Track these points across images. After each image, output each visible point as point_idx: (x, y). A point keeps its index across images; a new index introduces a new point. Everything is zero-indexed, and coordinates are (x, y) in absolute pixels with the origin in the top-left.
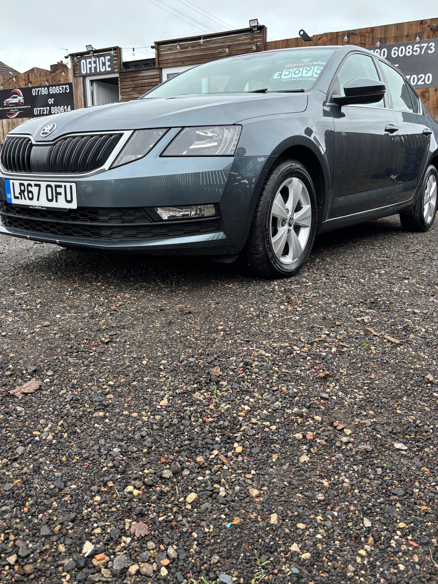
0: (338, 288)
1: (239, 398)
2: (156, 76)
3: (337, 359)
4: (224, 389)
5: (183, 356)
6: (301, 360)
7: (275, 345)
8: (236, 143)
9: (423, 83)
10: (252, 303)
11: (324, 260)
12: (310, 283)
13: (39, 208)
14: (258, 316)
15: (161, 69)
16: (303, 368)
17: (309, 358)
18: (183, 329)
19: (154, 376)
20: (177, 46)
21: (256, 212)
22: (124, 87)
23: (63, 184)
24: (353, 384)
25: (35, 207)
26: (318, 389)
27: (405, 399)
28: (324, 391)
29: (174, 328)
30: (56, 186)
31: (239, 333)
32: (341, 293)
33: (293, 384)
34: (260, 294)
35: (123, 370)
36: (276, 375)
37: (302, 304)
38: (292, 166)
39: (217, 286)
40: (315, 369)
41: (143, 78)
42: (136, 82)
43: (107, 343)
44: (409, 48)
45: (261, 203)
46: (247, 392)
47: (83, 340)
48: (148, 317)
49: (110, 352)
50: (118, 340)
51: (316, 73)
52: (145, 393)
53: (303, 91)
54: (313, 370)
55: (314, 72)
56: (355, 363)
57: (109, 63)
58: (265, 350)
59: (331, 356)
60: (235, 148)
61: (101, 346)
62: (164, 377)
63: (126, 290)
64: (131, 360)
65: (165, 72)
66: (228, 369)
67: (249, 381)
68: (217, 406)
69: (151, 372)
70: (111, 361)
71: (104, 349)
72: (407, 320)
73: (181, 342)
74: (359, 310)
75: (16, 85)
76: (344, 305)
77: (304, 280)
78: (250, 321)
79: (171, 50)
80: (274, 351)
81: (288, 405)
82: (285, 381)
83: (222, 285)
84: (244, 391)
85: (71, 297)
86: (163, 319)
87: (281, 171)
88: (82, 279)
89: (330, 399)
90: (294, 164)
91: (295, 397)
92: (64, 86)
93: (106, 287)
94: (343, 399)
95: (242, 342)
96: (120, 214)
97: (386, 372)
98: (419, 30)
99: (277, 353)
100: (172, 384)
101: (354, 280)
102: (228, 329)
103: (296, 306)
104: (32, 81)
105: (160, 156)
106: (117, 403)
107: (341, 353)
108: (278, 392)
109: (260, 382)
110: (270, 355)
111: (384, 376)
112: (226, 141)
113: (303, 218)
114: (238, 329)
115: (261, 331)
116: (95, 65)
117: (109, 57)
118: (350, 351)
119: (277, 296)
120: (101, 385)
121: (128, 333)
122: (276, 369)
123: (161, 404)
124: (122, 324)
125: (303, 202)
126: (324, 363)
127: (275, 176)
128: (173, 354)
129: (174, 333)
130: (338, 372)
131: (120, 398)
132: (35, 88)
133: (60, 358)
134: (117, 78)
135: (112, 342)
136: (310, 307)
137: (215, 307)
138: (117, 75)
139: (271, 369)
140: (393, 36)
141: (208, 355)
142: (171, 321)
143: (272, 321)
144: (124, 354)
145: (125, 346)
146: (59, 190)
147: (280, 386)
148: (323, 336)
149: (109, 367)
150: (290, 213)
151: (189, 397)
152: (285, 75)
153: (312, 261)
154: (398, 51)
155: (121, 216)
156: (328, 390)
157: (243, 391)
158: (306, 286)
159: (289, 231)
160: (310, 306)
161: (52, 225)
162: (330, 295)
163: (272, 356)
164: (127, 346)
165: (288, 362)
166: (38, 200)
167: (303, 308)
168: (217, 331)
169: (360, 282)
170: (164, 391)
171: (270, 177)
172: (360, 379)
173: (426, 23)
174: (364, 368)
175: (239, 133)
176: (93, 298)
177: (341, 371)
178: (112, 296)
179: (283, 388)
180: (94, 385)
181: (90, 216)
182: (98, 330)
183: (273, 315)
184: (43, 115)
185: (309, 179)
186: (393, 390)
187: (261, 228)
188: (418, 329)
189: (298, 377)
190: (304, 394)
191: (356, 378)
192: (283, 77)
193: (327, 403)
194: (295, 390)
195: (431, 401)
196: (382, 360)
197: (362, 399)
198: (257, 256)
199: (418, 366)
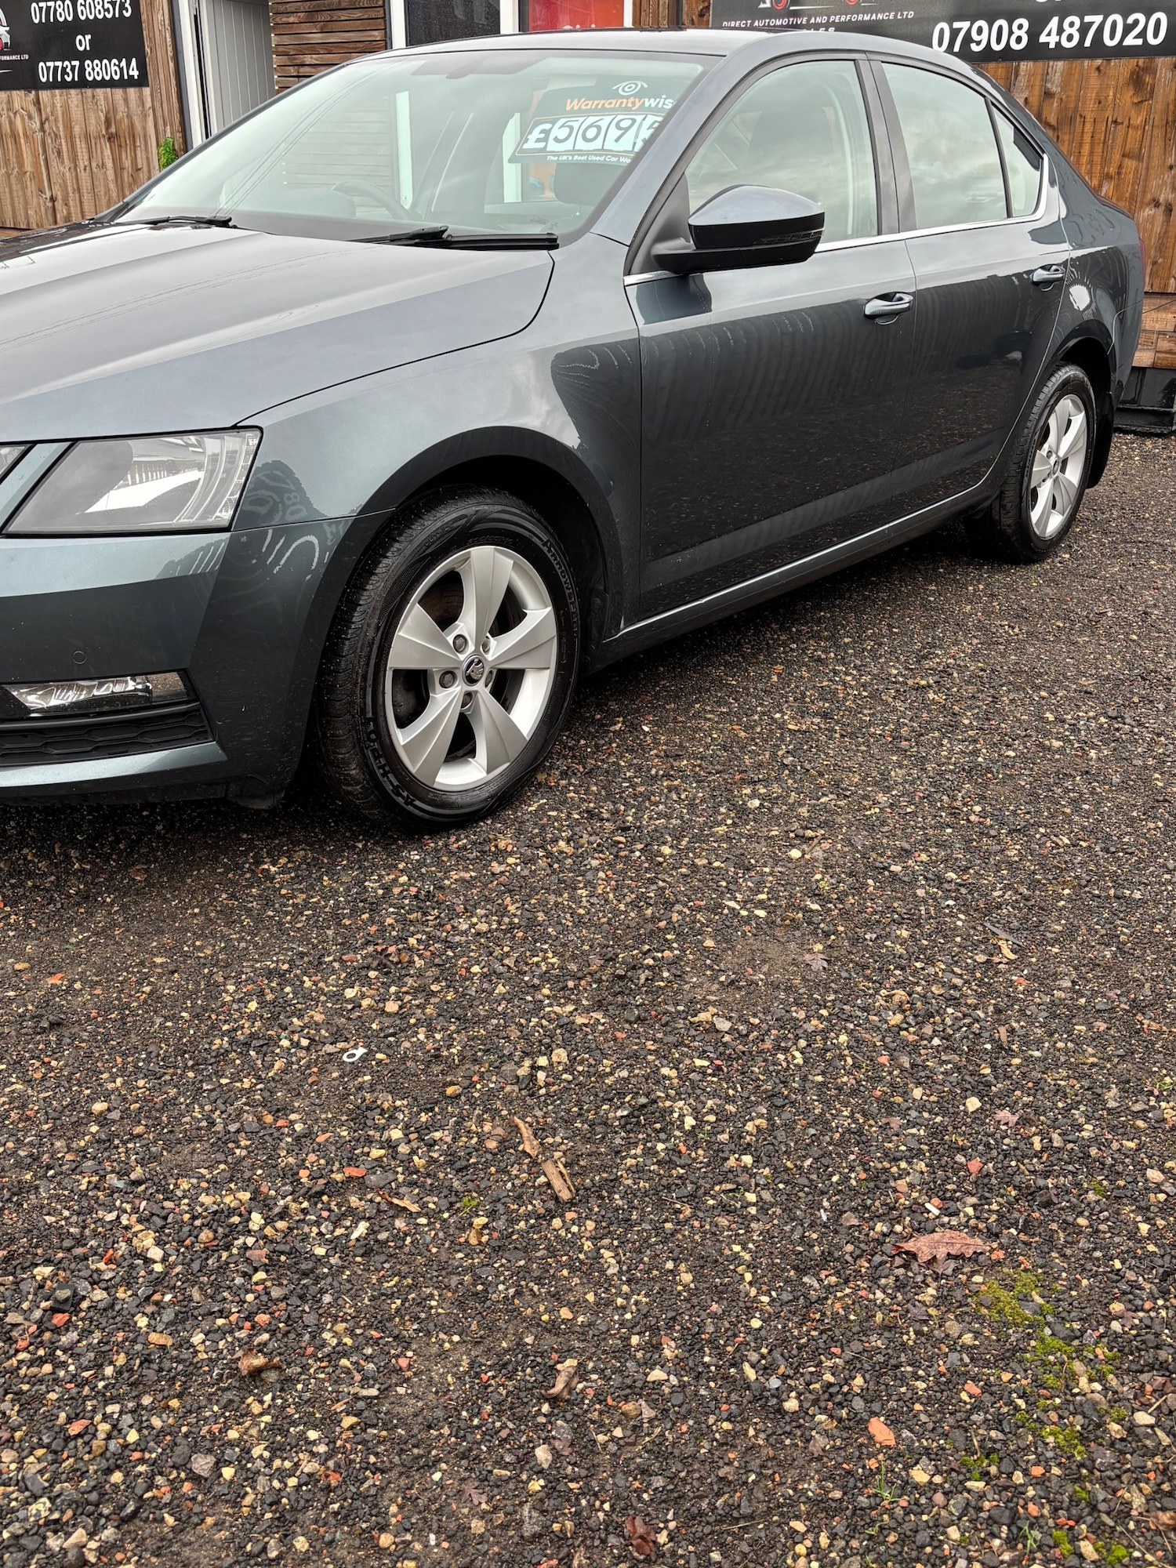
0: (573, 891)
3: (346, 1275)
6: (237, 1282)
7: (208, 1198)
9: (1139, 42)
10: (271, 973)
11: (634, 728)
14: (248, 1043)
16: (220, 1322)
17: (259, 1275)
24: (322, 1404)
26: (205, 1430)
27: (436, 1477)
28: (215, 1441)
31: (139, 1136)
32: (567, 917)
33: (147, 1401)
36: (121, 1360)
37: (418, 977)
38: (465, 515)
40: (253, 1327)
54: (245, 1333)
55: (641, 136)
56: (388, 1294)
58: (161, 1228)
59: (335, 1259)
67: (24, 1388)
72: (665, 1071)
76: (534, 985)
77: (508, 839)
78: (209, 1070)
80: (185, 1230)
81: (68, 1516)
82: (130, 1385)
87: (417, 543)
89: (212, 1477)
90: (471, 510)
91: (117, 1468)
94: (252, 1477)
97: (456, 1338)
99: (189, 1241)
101: (646, 847)
103: (393, 989)
105: (2, 534)
108: (79, 1443)
109: (55, 1393)
110: (159, 1253)
111: (443, 1355)
113: (525, 648)
115: (211, 1124)
118: (406, 1235)
119: (373, 930)
122: (142, 1323)
125: (528, 598)
126: (293, 1299)
130: (314, 1338)
132: (38, 0)
139: (128, 1325)
143: (275, 1067)
147: (99, 1416)
148: (376, 1153)
150: (471, 648)
152: (556, 140)
156: (231, 1435)
159: (468, 696)
160: (435, 986)
162: (529, 925)
163: (164, 1259)
167: (408, 998)
168: (79, 1126)
172: (359, 1376)
174: (402, 1319)
177: (327, 1335)
179: (102, 1426)
183: (296, 1038)
184: (64, 85)
185: (535, 540)
186: (430, 1427)
187: (348, 717)
188: (676, 1115)
189: (180, 1367)
190: (147, 1456)
191: (348, 1372)
192: (552, 146)
193: (194, 1499)
194: (133, 1436)
195: (511, 1486)
196: (477, 1279)
197: (310, 1475)
198: (350, 788)
199: (565, 1313)
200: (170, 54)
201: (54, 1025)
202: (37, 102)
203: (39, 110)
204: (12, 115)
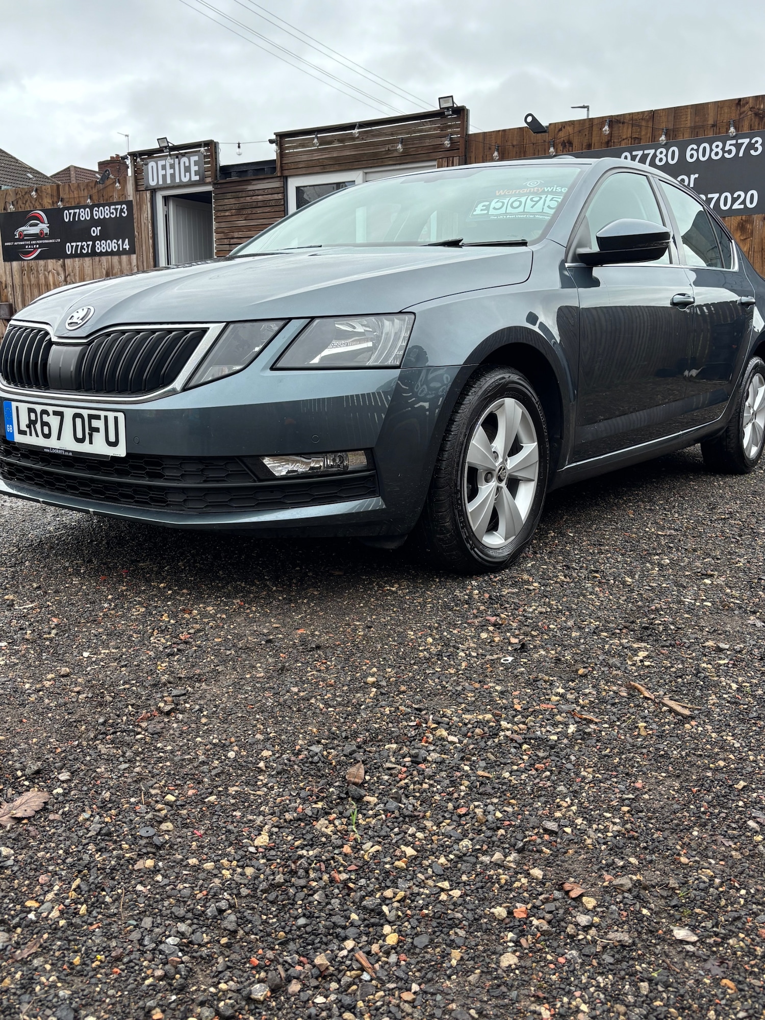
0: (584, 596)
1: (396, 830)
2: (277, 190)
3: (577, 748)
4: (371, 812)
5: (300, 742)
6: (513, 750)
7: (467, 717)
8: (404, 344)
9: (742, 206)
10: (430, 628)
11: (563, 535)
12: (536, 584)
13: (60, 452)
14: (439, 655)
15: (285, 179)
16: (515, 768)
17: (525, 746)
18: (303, 682)
19: (247, 784)
20: (313, 139)
21: (439, 460)
22: (221, 208)
23: (102, 414)
24: (603, 802)
25: (54, 451)
26: (540, 813)
27: (695, 833)
28: (550, 817)
29: (289, 680)
30: (91, 417)
31: (404, 692)
32: (590, 607)
33: (495, 800)
34: (446, 607)
35: (193, 771)
36: (467, 783)
37: (519, 629)
38: (503, 378)
39: (371, 589)
40: (537, 770)
41: (255, 193)
42: (242, 200)
43: (168, 714)
44: (717, 146)
45: (448, 445)
46: (413, 818)
47: (127, 707)
48: (243, 656)
49: (171, 732)
50: (188, 705)
51: (549, 207)
52: (230, 819)
53: (524, 244)
54: (533, 772)
55: (546, 205)
56: (608, 756)
57: (196, 168)
58: (449, 729)
59: (565, 741)
60: (402, 353)
61: (156, 720)
62: (265, 785)
63: (209, 597)
64: (208, 750)
65: (293, 184)
66: (381, 769)
67: (418, 794)
68: (357, 847)
69: (241, 775)
70: (172, 752)
71: (162, 725)
72: (704, 665)
73: (299, 710)
74: (621, 644)
75: (37, 204)
76: (594, 632)
77: (526, 577)
78: (425, 666)
79: (303, 146)
80: (464, 729)
81: (485, 847)
82: (480, 794)
83: (380, 586)
84: (408, 816)
85: (112, 612)
86: (270, 660)
87: (483, 389)
88: (133, 574)
89: (560, 832)
90: (507, 376)
91: (499, 828)
92: (119, 207)
93: (174, 592)
94: (584, 832)
95: (409, 710)
96: (201, 467)
97: (664, 774)
98: (734, 116)
99: (469, 734)
100: (279, 800)
101: (614, 579)
102: (384, 683)
103: (508, 634)
104: (65, 197)
105: (273, 368)
106: (179, 840)
107: (585, 736)
108: (468, 817)
109: (437, 797)
110: (455, 739)
111: (659, 783)
112: (387, 340)
113: (523, 466)
114: (403, 682)
115: (444, 687)
116: (172, 171)
117: (196, 158)
118: (600, 731)
119: (475, 611)
120: (153, 803)
121: (206, 690)
122: (467, 768)
123: (256, 843)
124: (198, 671)
125: (523, 437)
126: (553, 758)
127: (472, 399)
128: (283, 737)
129: (288, 692)
130: (577, 774)
131: (185, 830)
132: (68, 209)
133: (85, 743)
134: (210, 193)
135: (178, 710)
136: (533, 636)
137: (365, 635)
138: (209, 188)
139: (458, 769)
140: (689, 125)
141: (346, 738)
142: (284, 666)
143: (464, 664)
144: (197, 736)
145: (199, 718)
146: (95, 423)
147: (472, 806)
148: (554, 698)
149: (168, 764)
150: (500, 460)
151: (308, 827)
152: (494, 208)
153: (542, 535)
154: (697, 151)
155: (202, 470)
156: (558, 814)
157: (405, 817)
158: (529, 590)
159: (498, 489)
160: (533, 633)
161: (83, 482)
162: (570, 609)
163: (460, 742)
164: (204, 720)
165: (489, 755)
166: (59, 438)
167: (521, 637)
168: (364, 688)
169: (624, 583)
170: (264, 816)
171: (463, 401)
172: (617, 790)
173: (747, 103)
174: (624, 766)
175: (411, 327)
176: (151, 614)
177: (583, 773)
178: (184, 610)
179: (477, 810)
180: (140, 802)
181: (149, 468)
182: (155, 685)
183: (467, 652)
184: (82, 255)
185: (533, 399)
186: (675, 813)
187: (448, 488)
188: (724, 684)
189: (504, 787)
190: (513, 823)
191: (609, 789)
192: (492, 212)
193: (556, 841)
194: (499, 815)
195: (743, 838)
196: (657, 749)
197: (619, 832)
198: (442, 536)
199: (722, 763)
200: (150, 235)
201: (318, 647)
202: (64, 266)
203: (65, 270)
204: (47, 273)
